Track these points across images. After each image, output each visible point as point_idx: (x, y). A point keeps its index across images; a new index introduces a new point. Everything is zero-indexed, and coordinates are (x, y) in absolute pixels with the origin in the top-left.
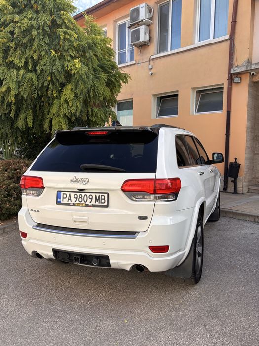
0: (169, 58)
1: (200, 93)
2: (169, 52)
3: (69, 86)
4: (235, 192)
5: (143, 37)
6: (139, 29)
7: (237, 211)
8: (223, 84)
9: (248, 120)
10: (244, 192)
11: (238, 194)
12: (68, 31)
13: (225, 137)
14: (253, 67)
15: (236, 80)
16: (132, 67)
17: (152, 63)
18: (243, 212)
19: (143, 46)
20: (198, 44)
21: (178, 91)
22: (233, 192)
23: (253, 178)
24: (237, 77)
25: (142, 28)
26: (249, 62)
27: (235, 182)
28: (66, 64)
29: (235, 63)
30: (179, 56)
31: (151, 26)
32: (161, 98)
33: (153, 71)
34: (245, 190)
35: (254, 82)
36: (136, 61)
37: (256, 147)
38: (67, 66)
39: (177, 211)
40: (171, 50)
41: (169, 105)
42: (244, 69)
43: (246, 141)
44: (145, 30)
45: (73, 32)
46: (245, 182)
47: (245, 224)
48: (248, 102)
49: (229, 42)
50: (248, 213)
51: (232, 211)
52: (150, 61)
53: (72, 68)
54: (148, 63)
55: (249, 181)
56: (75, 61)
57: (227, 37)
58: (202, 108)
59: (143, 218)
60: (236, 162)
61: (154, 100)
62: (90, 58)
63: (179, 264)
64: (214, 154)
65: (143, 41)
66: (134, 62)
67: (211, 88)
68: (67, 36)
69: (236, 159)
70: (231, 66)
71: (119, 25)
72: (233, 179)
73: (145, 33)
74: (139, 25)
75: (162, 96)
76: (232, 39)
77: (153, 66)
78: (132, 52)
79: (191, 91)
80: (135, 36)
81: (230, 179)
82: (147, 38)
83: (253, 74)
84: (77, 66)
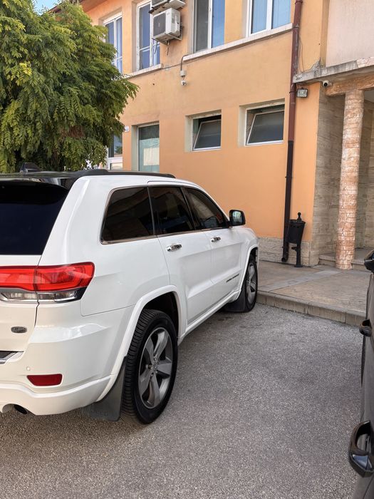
0: (208, 60)
1: (254, 114)
2: (209, 50)
3: (15, 105)
4: (299, 264)
5: (171, 27)
6: (164, 14)
7: (282, 297)
8: (283, 100)
9: (319, 155)
10: (312, 264)
11: (302, 266)
12: (8, 19)
13: (285, 180)
14: (325, 73)
15: (301, 93)
16: (158, 73)
17: (185, 67)
18: (289, 298)
19: (172, 41)
20: (249, 37)
21: (220, 111)
22: (295, 263)
23: (328, 244)
24: (303, 89)
25: (169, 13)
26: (321, 65)
27: (298, 249)
28: (8, 70)
29: (301, 69)
30: (222, 56)
31: (183, 11)
32: (200, 120)
33: (186, 80)
34: (314, 261)
35: (330, 97)
36: (162, 64)
37: (333, 197)
38: (10, 73)
39: (84, 317)
40: (212, 47)
41: (209, 132)
42: (311, 76)
43: (316, 186)
44: (173, 15)
45: (16, 21)
46: (313, 249)
47: (289, 316)
48: (319, 128)
49: (291, 35)
50: (297, 300)
51: (274, 295)
52: (181, 64)
53: (18, 76)
54: (179, 67)
55: (322, 248)
56: (21, 64)
57: (290, 26)
58: (256, 136)
59: (19, 330)
60: (299, 219)
61: (189, 124)
62: (48, 60)
63: (99, 399)
64: (232, 212)
65: (171, 34)
66: (160, 66)
67: (268, 105)
68: (7, 28)
69: (299, 214)
70: (294, 71)
71: (141, 9)
72: (296, 245)
73: (173, 21)
74: (165, 8)
75: (200, 117)
76: (296, 30)
77: (185, 72)
78: (158, 49)
79: (239, 110)
80: (159, 24)
81: (291, 245)
82: (177, 28)
83: (326, 84)
84: (26, 72)
